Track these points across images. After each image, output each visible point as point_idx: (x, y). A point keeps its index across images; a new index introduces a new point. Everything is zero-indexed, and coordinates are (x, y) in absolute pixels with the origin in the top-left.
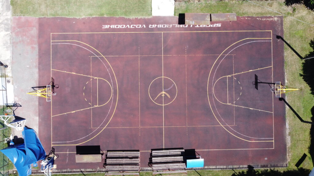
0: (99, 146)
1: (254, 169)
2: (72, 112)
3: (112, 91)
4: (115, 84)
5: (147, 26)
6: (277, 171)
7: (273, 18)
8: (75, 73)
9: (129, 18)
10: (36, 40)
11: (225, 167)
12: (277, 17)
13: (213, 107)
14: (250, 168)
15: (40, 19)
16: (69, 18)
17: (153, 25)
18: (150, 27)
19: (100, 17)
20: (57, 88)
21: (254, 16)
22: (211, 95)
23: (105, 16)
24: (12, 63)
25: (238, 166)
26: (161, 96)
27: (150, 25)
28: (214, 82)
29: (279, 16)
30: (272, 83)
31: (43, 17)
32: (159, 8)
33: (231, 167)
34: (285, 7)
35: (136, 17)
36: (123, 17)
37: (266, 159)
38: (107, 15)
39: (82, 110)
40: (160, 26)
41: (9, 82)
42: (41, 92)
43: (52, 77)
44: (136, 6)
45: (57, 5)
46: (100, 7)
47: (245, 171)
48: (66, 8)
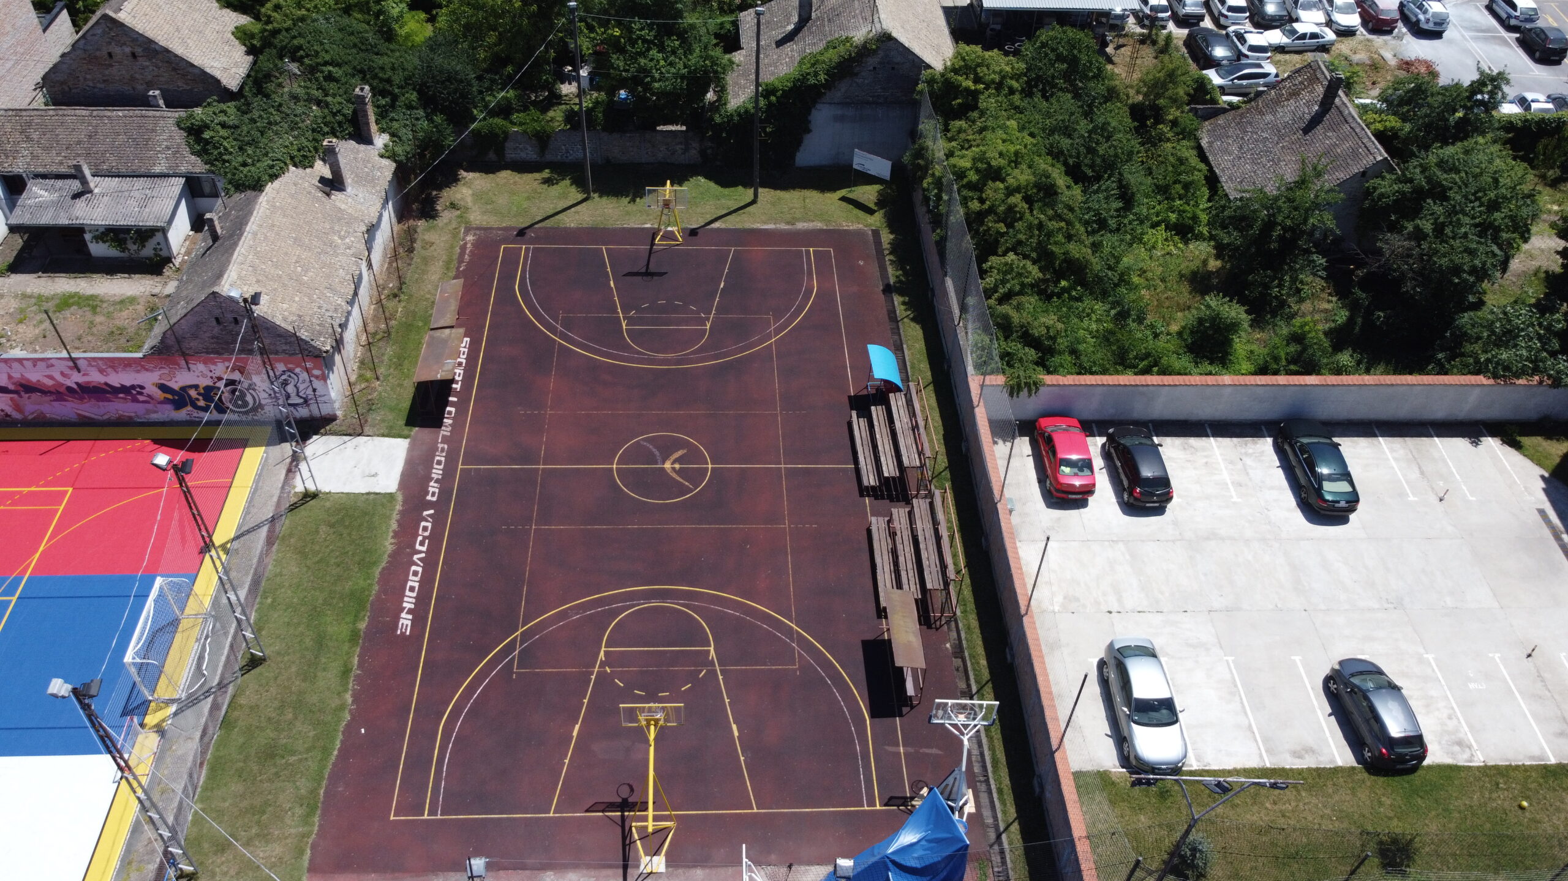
1: (891, 283)
2: (736, 734)
3: (654, 604)
4: (628, 596)
6: (891, 244)
8: (577, 727)
12: (465, 236)
13: (716, 357)
14: (889, 291)
16: (340, 750)
17: (431, 490)
22: (681, 361)
23: (362, 625)
26: (678, 472)
27: (429, 498)
28: (639, 353)
29: (464, 233)
30: (651, 249)
31: (309, 852)
32: (374, 475)
34: (440, 222)
37: (861, 263)
38: (363, 619)
39: (727, 701)
42: (646, 854)
43: (587, 811)
44: (350, 534)
45: (269, 797)
46: (320, 642)
47: (901, 299)
48: (292, 759)
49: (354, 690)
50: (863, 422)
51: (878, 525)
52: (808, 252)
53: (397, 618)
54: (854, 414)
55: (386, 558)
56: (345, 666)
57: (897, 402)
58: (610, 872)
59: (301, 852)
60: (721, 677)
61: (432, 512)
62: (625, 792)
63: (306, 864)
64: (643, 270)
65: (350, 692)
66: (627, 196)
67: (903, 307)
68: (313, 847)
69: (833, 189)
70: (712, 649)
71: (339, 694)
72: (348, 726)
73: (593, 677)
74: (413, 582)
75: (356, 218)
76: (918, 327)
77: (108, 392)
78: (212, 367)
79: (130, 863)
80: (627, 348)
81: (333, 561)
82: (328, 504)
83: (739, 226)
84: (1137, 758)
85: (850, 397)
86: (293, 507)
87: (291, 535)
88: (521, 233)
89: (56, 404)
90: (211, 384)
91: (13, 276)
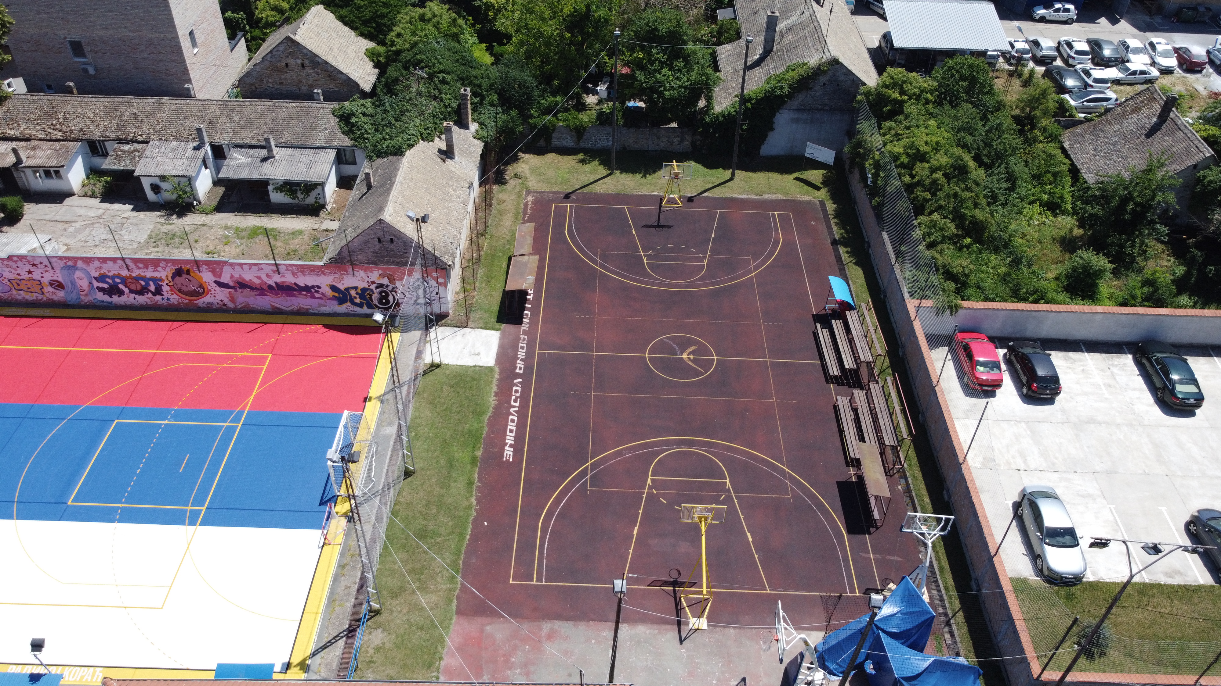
0: (839, 483)
1: (837, 238)
2: (750, 539)
4: (664, 443)
5: (518, 376)
6: (834, 211)
8: (636, 529)
9: (493, 408)
12: (526, 197)
13: (716, 283)
14: (836, 244)
15: (460, 612)
16: (470, 535)
17: (518, 365)
18: (521, 372)
19: (481, 465)
20: (680, 573)
22: (687, 286)
23: (479, 454)
26: (693, 361)
27: (517, 371)
28: (658, 279)
30: (660, 209)
31: (455, 601)
32: (477, 355)
34: (509, 187)
35: (493, 394)
36: (488, 419)
37: (813, 223)
38: (479, 449)
39: (742, 517)
40: (522, 354)
42: (693, 616)
43: (648, 586)
44: (464, 393)
45: (425, 563)
46: (451, 463)
47: (845, 250)
48: (439, 539)
49: (476, 496)
50: (826, 332)
51: (843, 402)
52: (773, 215)
53: (503, 450)
54: (818, 325)
55: (491, 410)
56: (469, 479)
57: (852, 317)
58: (668, 627)
59: (450, 601)
60: (736, 501)
61: (520, 380)
62: (675, 575)
63: (454, 609)
64: (656, 224)
65: (474, 497)
66: (640, 173)
67: (846, 255)
68: (458, 598)
69: (790, 172)
70: (728, 481)
71: (467, 498)
72: (475, 520)
73: (644, 496)
74: (512, 426)
75: (462, 178)
76: (859, 269)
77: (295, 290)
78: (370, 274)
79: (334, 601)
80: (648, 275)
81: (455, 410)
82: (447, 372)
83: (722, 195)
84: (1050, 569)
85: (813, 315)
86: (425, 373)
87: (423, 391)
88: (567, 196)
89: (258, 297)
90: (367, 286)
91: (218, 214)
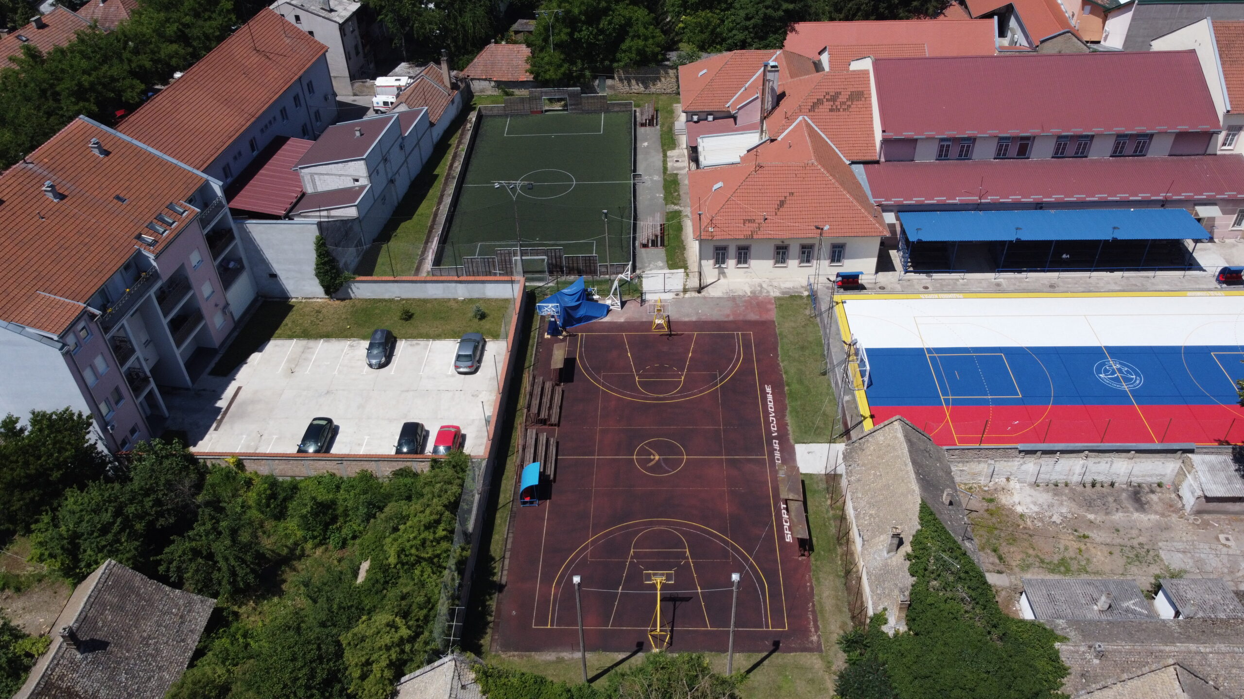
0: (572, 381)
1: (496, 595)
2: (629, 354)
3: (662, 396)
4: (672, 398)
6: (486, 633)
7: (816, 632)
8: (690, 355)
9: (786, 415)
10: (741, 318)
11: (509, 546)
12: (819, 641)
13: (628, 527)
14: (500, 588)
15: (773, 321)
16: (778, 350)
19: (783, 382)
21: (816, 598)
22: (651, 523)
23: (786, 388)
24: (705, 298)
25: (506, 567)
26: (651, 454)
28: (675, 529)
29: (821, 644)
30: (672, 627)
32: (809, 453)
33: (508, 555)
35: (789, 425)
36: (787, 408)
37: (514, 613)
38: (788, 390)
41: (677, 295)
43: (684, 334)
52: (552, 623)
56: (787, 375)
59: (779, 325)
60: (634, 370)
63: (776, 322)
64: (678, 603)
65: (782, 366)
68: (776, 326)
70: (637, 380)
71: (786, 366)
72: (778, 357)
73: (686, 371)
75: (872, 538)
80: (684, 534)
83: (607, 654)
85: (551, 497)
